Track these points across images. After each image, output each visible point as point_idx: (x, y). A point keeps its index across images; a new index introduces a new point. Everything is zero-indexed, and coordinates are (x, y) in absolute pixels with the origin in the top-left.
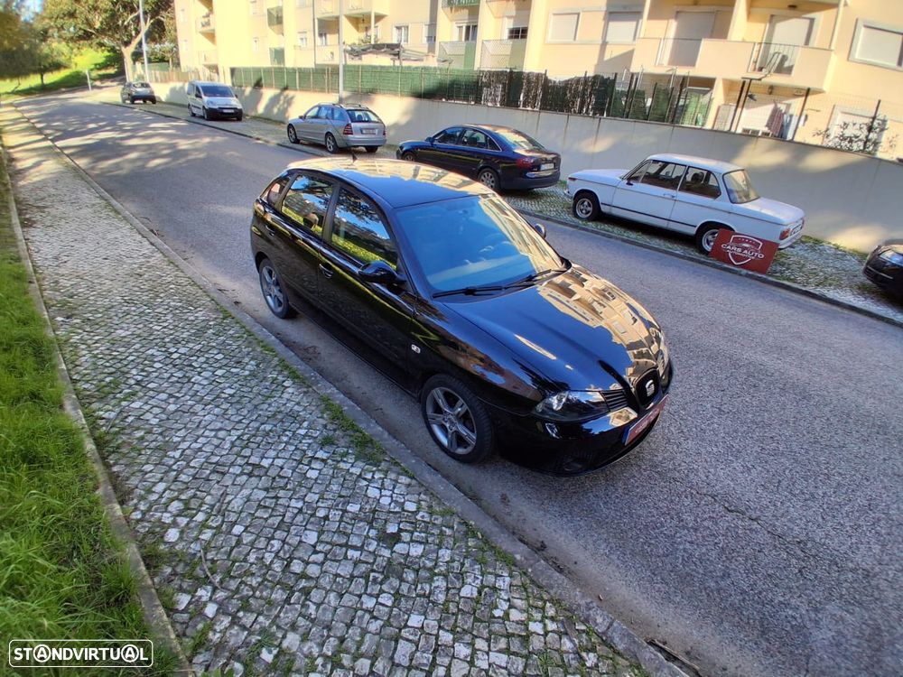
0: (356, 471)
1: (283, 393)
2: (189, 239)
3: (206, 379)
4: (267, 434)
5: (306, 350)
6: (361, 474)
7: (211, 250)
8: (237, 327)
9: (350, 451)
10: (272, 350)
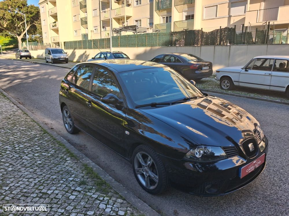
0: (95, 196)
1: (65, 163)
2: (36, 106)
3: (30, 157)
4: (54, 180)
5: (81, 146)
6: (97, 198)
7: (45, 109)
8: (49, 137)
9: (94, 188)
10: (64, 146)
